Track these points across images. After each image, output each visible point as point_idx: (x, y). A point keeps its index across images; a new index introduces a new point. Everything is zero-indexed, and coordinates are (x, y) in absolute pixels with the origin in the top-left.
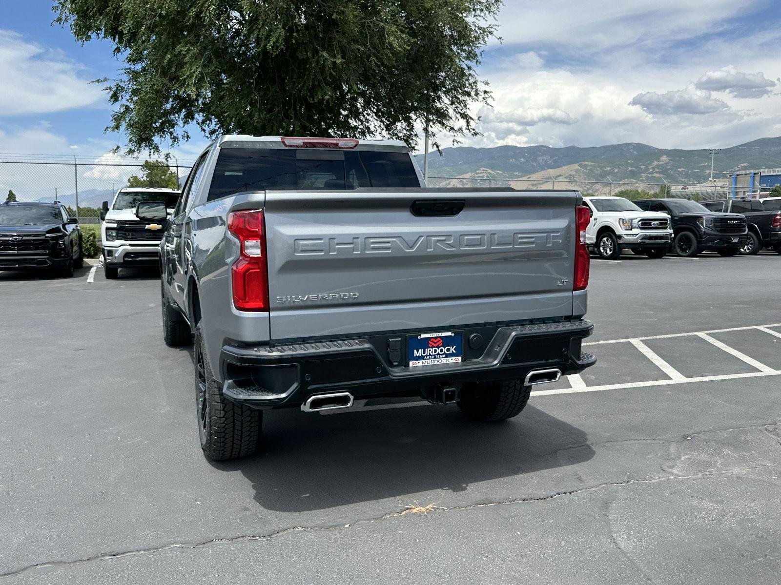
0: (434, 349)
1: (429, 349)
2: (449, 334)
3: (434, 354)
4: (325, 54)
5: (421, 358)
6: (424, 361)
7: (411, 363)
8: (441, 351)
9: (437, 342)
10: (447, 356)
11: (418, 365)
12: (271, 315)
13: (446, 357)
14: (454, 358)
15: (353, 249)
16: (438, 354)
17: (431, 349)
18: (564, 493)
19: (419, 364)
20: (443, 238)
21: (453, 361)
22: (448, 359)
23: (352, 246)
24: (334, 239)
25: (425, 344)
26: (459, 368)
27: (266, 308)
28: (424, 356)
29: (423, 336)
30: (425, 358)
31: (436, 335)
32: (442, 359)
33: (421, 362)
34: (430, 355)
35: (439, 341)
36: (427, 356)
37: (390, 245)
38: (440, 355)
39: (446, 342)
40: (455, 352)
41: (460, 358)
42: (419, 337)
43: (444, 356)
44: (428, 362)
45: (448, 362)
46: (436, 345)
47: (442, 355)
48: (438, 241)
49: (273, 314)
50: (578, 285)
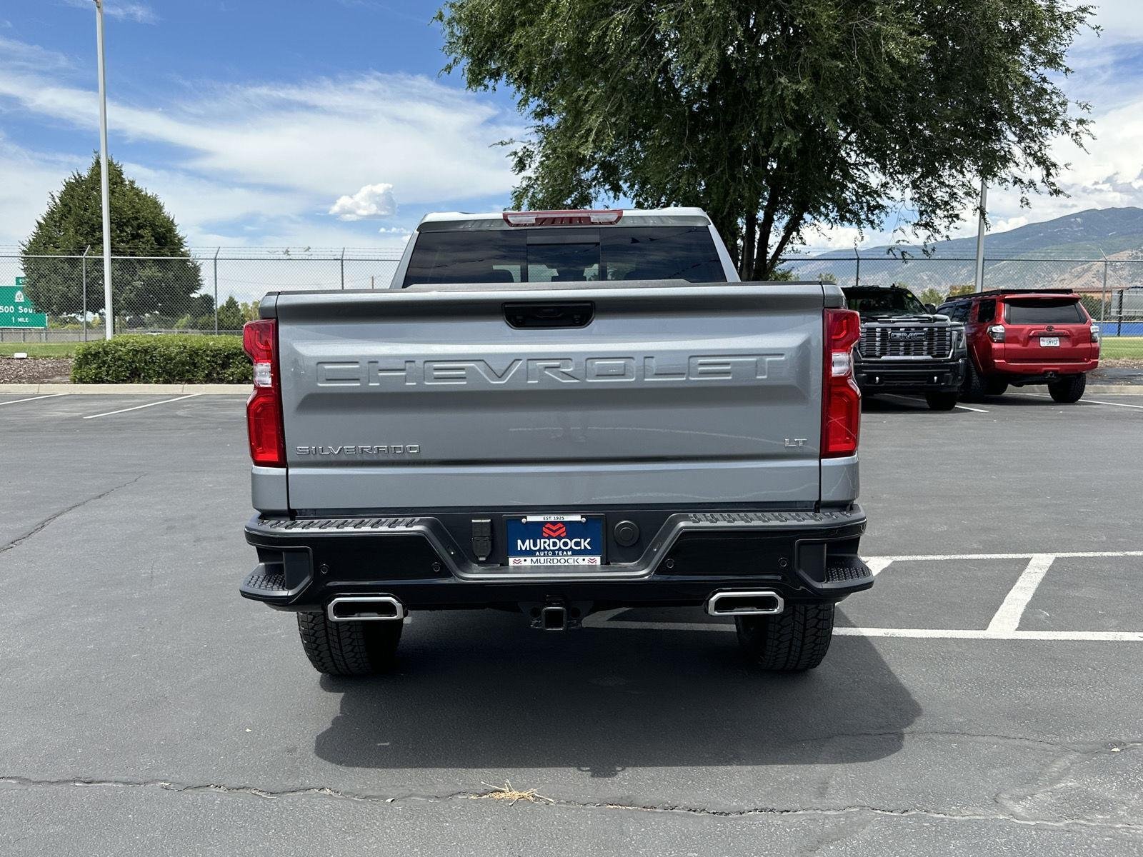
0: (552, 540)
1: (542, 541)
2: (577, 518)
3: (552, 548)
4: (783, 80)
5: (530, 553)
6: (534, 559)
7: (511, 560)
8: (565, 544)
9: (557, 530)
10: (575, 553)
11: (524, 564)
12: (289, 473)
13: (573, 554)
14: (587, 558)
15: (405, 379)
16: (560, 549)
17: (547, 540)
18: (771, 811)
19: (527, 562)
21: (586, 563)
22: (576, 558)
23: (403, 374)
24: (376, 362)
25: (535, 531)
26: (595, 575)
27: (282, 463)
28: (536, 551)
29: (531, 519)
30: (538, 553)
31: (552, 518)
32: (566, 558)
33: (529, 559)
34: (545, 549)
35: (560, 528)
36: (539, 550)
37: (464, 373)
38: (563, 551)
39: (572, 530)
40: (589, 548)
41: (598, 559)
42: (524, 520)
43: (570, 553)
44: (542, 560)
45: (576, 563)
46: (555, 535)
47: (567, 551)
49: (291, 471)
50: (832, 448)
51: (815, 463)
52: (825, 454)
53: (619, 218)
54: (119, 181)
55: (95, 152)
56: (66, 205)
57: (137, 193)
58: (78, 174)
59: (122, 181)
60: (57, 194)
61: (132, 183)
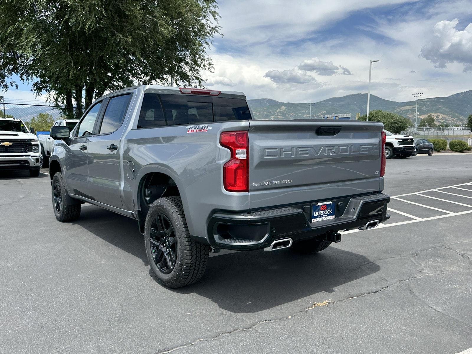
0: (323, 211)
1: (320, 212)
2: (330, 203)
3: (323, 214)
4: (120, 35)
5: (317, 217)
6: (319, 219)
7: (313, 220)
8: (326, 212)
9: (324, 207)
10: (328, 215)
11: (316, 221)
12: (250, 194)
13: (327, 216)
14: (331, 216)
15: (292, 155)
16: (324, 214)
17: (321, 212)
21: (331, 218)
22: (329, 217)
23: (291, 153)
24: (283, 148)
25: (319, 209)
26: (334, 223)
27: (247, 191)
28: (318, 216)
29: (319, 204)
30: (319, 217)
31: (324, 203)
32: (326, 217)
33: (317, 219)
34: (321, 215)
36: (319, 215)
37: (308, 152)
39: (328, 207)
40: (332, 213)
41: (334, 216)
42: (317, 205)
44: (321, 219)
45: (329, 219)
46: (323, 209)
47: (326, 215)
51: (379, 179)
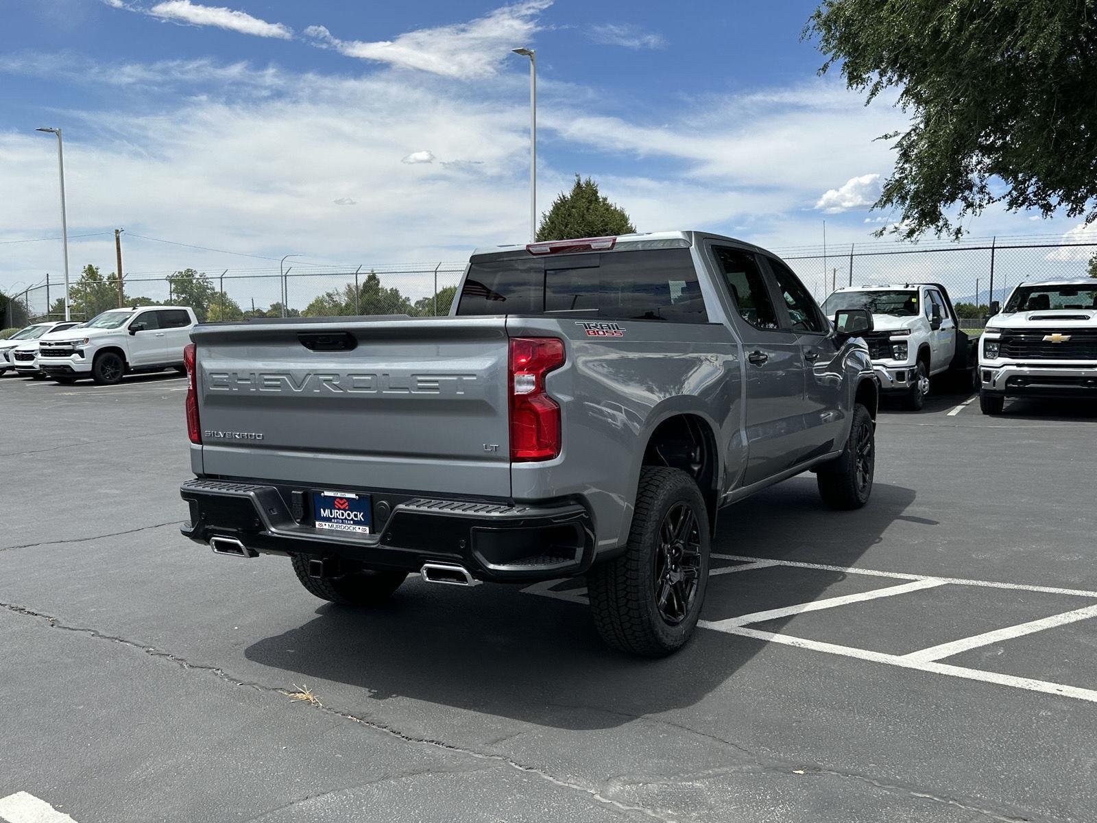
0: (341, 511)
1: (335, 511)
2: (353, 496)
3: (341, 517)
5: (328, 519)
6: (330, 524)
7: (317, 523)
8: (349, 515)
9: (343, 504)
10: (356, 523)
11: (324, 527)
12: (203, 448)
13: (353, 524)
14: (361, 527)
15: (251, 386)
16: (346, 519)
17: (338, 511)
19: (326, 526)
20: (331, 378)
21: (360, 531)
22: (354, 526)
23: (249, 382)
24: (236, 373)
25: (331, 503)
27: (200, 441)
28: (332, 518)
29: (327, 493)
30: (332, 520)
31: (339, 495)
32: (349, 526)
33: (327, 524)
34: (337, 518)
35: (345, 503)
36: (334, 518)
37: (280, 383)
38: (348, 520)
39: (352, 505)
40: (363, 520)
41: (367, 529)
42: (322, 494)
43: (352, 522)
44: (335, 526)
45: (354, 531)
46: (342, 507)
48: (325, 380)
49: (206, 448)
50: (520, 454)
51: (507, 466)
52: (514, 458)
53: (614, 244)
54: (594, 199)
55: (577, 176)
56: (552, 223)
57: (607, 208)
58: (563, 196)
59: (597, 198)
60: (548, 214)
61: (605, 199)
